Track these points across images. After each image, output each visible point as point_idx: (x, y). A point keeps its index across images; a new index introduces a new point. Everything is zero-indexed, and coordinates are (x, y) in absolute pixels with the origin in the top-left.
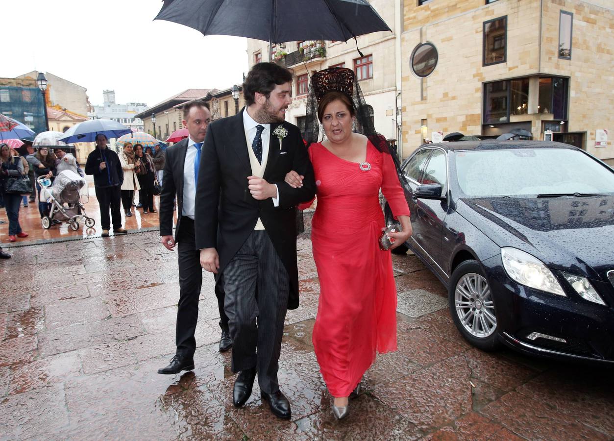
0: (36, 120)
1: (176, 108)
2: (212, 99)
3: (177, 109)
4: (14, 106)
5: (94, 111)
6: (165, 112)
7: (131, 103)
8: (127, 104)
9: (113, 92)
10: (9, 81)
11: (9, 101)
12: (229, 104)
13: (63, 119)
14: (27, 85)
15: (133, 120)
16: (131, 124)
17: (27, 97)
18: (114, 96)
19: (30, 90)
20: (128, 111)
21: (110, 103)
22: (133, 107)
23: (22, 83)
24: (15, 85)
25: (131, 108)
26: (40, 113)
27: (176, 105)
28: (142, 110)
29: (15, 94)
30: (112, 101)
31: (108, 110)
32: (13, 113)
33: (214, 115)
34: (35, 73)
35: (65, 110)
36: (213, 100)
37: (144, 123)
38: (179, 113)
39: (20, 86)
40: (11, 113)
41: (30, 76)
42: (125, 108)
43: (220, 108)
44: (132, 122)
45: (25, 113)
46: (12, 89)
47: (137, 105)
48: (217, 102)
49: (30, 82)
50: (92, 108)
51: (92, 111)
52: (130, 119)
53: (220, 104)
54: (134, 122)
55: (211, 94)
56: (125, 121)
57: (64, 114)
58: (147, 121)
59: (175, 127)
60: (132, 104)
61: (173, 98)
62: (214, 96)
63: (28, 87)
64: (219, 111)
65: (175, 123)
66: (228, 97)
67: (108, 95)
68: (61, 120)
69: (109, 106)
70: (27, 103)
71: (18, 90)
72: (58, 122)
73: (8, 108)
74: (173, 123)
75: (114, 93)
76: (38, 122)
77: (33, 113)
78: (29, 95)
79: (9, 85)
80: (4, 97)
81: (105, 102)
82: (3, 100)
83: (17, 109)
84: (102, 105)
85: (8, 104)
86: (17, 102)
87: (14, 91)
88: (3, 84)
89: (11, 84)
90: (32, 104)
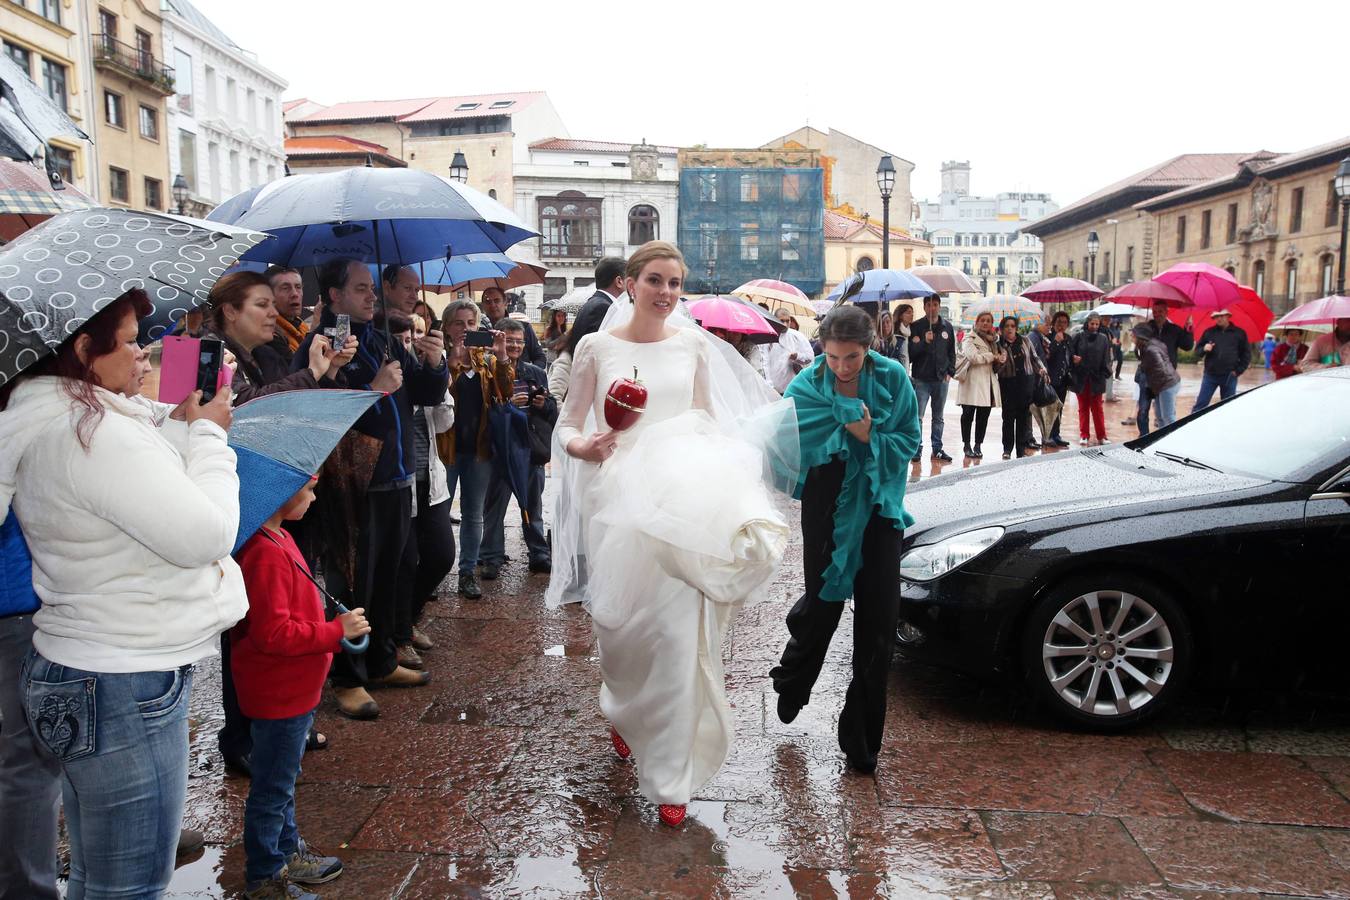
1: (1139, 209)
2: (1254, 183)
3: (1143, 212)
4: (765, 210)
5: (918, 217)
6: (1109, 221)
7: (1010, 195)
8: (1000, 195)
9: (965, 166)
10: (760, 154)
11: (756, 200)
12: (1306, 196)
13: (860, 238)
14: (794, 163)
15: (1014, 237)
16: (1006, 249)
17: (792, 188)
18: (968, 174)
19: (799, 173)
20: (1000, 215)
21: (956, 195)
22: (1015, 203)
23: (786, 160)
24: (770, 164)
25: (1008, 207)
26: (814, 227)
27: (1140, 201)
28: (1037, 215)
29: (769, 184)
30: (960, 188)
31: (949, 211)
32: (761, 225)
33: (1253, 228)
34: (805, 131)
35: (866, 216)
36: (1258, 185)
37: (1045, 248)
38: (1147, 223)
39: (780, 165)
40: (755, 226)
41: (798, 139)
42: (993, 209)
43: (1276, 210)
44: (1009, 244)
46: (765, 173)
47: (1025, 198)
48: (1270, 191)
49: (802, 155)
50: (915, 208)
51: (915, 215)
52: (1006, 237)
53: (1277, 195)
54: (1014, 243)
55: (1254, 171)
56: (993, 241)
57: (864, 227)
58: (1051, 242)
59: (1130, 258)
60: (1012, 196)
61: (1134, 183)
62: (1260, 176)
63: (794, 168)
64: (1271, 217)
65: (1131, 248)
66: (1308, 176)
67: (951, 174)
68: (854, 240)
69: (953, 202)
70: (790, 204)
71: (777, 174)
72: (849, 245)
73: (751, 215)
74: (1125, 249)
75: (969, 169)
76: (809, 245)
77: (800, 225)
78: (796, 185)
79: (759, 165)
80: (747, 191)
81: (944, 192)
82: (744, 198)
83: (770, 217)
84: (936, 200)
85: (753, 207)
86: (771, 201)
87: (768, 177)
88: (748, 163)
89: (763, 163)
90: (799, 205)
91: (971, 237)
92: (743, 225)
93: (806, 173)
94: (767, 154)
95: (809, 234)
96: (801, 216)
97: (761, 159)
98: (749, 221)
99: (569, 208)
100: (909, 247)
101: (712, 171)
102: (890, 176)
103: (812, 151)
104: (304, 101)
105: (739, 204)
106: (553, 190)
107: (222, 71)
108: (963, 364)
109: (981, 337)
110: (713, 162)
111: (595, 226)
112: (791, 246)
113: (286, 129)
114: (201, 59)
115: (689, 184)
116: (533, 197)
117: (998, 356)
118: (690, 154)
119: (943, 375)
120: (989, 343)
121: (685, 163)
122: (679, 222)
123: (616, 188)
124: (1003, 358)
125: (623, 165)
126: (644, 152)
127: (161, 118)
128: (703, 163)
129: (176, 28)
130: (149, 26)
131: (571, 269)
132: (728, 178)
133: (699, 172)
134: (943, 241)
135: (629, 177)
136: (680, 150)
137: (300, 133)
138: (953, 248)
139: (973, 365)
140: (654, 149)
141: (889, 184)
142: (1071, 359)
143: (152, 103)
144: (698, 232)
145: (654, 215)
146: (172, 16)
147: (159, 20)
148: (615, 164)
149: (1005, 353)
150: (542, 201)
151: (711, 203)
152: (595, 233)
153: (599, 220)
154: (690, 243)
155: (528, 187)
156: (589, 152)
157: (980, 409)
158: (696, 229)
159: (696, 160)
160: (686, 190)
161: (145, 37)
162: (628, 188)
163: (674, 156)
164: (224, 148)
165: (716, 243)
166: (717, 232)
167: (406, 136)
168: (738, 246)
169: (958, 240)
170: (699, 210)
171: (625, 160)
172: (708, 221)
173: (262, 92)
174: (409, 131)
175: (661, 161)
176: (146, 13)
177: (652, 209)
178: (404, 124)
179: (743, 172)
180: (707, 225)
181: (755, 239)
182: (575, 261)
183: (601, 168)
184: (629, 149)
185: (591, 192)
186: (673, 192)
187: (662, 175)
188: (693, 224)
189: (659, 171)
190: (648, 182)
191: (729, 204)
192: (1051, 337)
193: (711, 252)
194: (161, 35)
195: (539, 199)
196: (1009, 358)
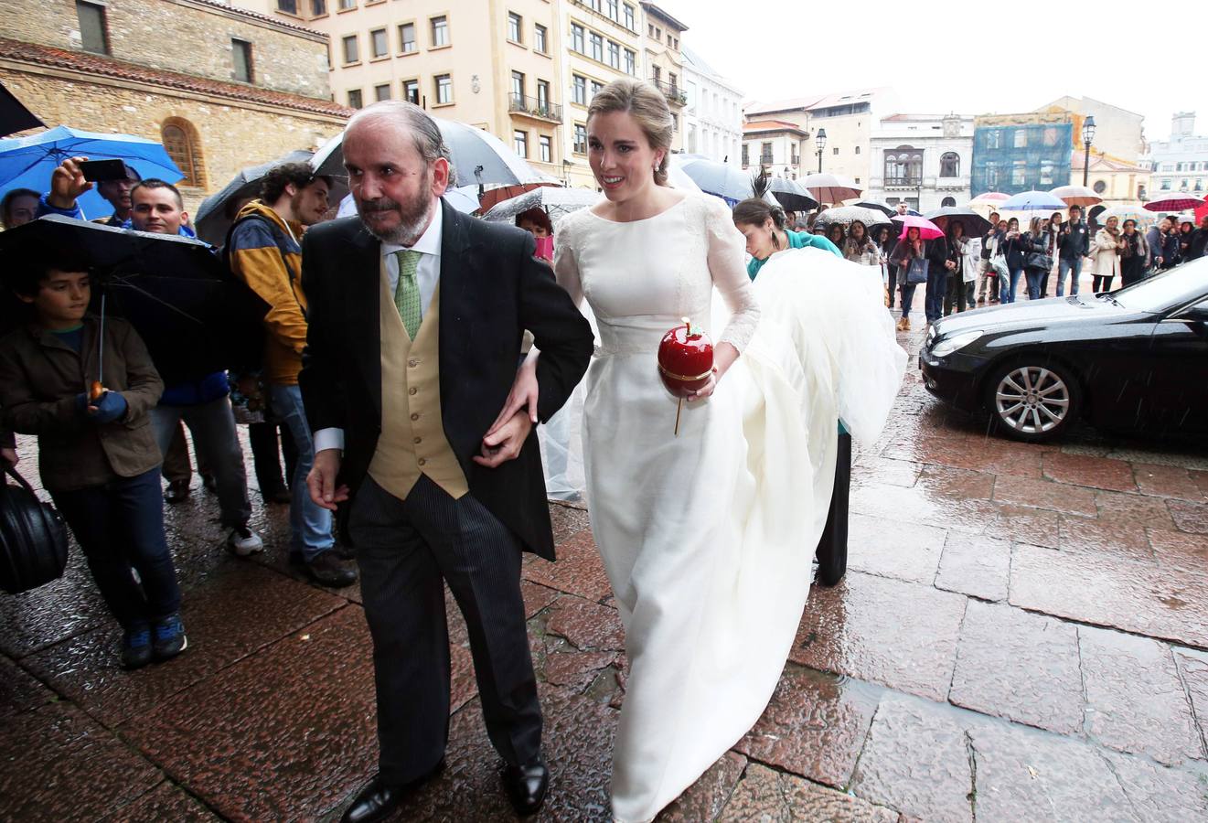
0: (1057, 171)
4: (1031, 152)
5: (1149, 152)
9: (1191, 115)
11: (1025, 146)
13: (1098, 168)
14: (1053, 121)
17: (1050, 137)
18: (1193, 120)
19: (1056, 127)
23: (1047, 119)
24: (1036, 122)
26: (1065, 162)
29: (1034, 135)
30: (1186, 131)
31: (1175, 147)
32: (1027, 162)
34: (1065, 100)
35: (1103, 154)
39: (1043, 123)
40: (1024, 162)
41: (1059, 105)
45: (1043, 162)
46: (1032, 128)
49: (1058, 116)
50: (1147, 146)
51: (1146, 151)
63: (1053, 124)
67: (1180, 121)
68: (1093, 170)
69: (1179, 140)
70: (1048, 147)
71: (1041, 128)
73: (1021, 156)
75: (1194, 116)
76: (1059, 175)
77: (1055, 161)
78: (1054, 136)
79: (1028, 124)
80: (1020, 140)
81: (1173, 134)
82: (1017, 145)
83: (1033, 157)
84: (1166, 139)
85: (1023, 151)
86: (1035, 146)
87: (1034, 131)
88: (1020, 123)
89: (1031, 122)
90: (1055, 148)
91: (1190, 164)
92: (1015, 163)
93: (1060, 127)
94: (1034, 116)
95: (1060, 167)
96: (1057, 155)
97: (1030, 119)
98: (1019, 160)
99: (903, 157)
100: (1133, 173)
101: (997, 129)
102: (1091, 129)
103: (1066, 113)
104: (755, 102)
105: (1013, 149)
106: (894, 145)
107: (712, 90)
108: (1095, 249)
109: (1109, 232)
110: (997, 123)
111: (919, 166)
112: (1047, 176)
113: (745, 118)
114: (700, 84)
115: (981, 138)
116: (882, 150)
117: (1119, 244)
118: (982, 119)
119: (1079, 255)
120: (1115, 236)
121: (978, 124)
122: (973, 161)
123: (934, 142)
124: (1122, 245)
125: (938, 128)
126: (953, 119)
127: (679, 118)
128: (990, 124)
129: (689, 70)
130: (675, 71)
131: (903, 193)
132: (1007, 133)
133: (987, 130)
134: (1167, 168)
135: (942, 136)
136: (976, 116)
137: (752, 120)
138: (1175, 173)
139: (1101, 250)
140: (958, 117)
141: (1090, 135)
142: (1180, 245)
143: (675, 111)
144: (985, 168)
145: (957, 158)
146: (687, 64)
147: (680, 67)
148: (934, 128)
149: (1124, 242)
150: (887, 152)
151: (994, 149)
152: (919, 170)
153: (921, 163)
154: (979, 175)
155: (878, 144)
156: (917, 121)
157: (1106, 277)
158: (983, 166)
159: (986, 122)
160: (978, 143)
161: (673, 76)
162: (940, 142)
163: (972, 120)
164: (711, 131)
165: (996, 174)
166: (998, 167)
167: (809, 118)
168: (1011, 177)
169: (1179, 167)
170: (987, 154)
171: (940, 125)
172: (992, 161)
173: (732, 99)
174: (812, 115)
175: (963, 124)
176: (675, 64)
177: (956, 154)
178: (808, 111)
179: (1017, 129)
180: (992, 163)
181: (1023, 171)
182: (906, 187)
183: (925, 130)
184: (942, 118)
185: (916, 145)
186: (970, 143)
187: (963, 133)
188: (981, 163)
189: (961, 130)
190: (953, 138)
191: (1007, 150)
192: (1166, 232)
193: (994, 180)
194: (681, 75)
195: (885, 151)
196: (1127, 246)
